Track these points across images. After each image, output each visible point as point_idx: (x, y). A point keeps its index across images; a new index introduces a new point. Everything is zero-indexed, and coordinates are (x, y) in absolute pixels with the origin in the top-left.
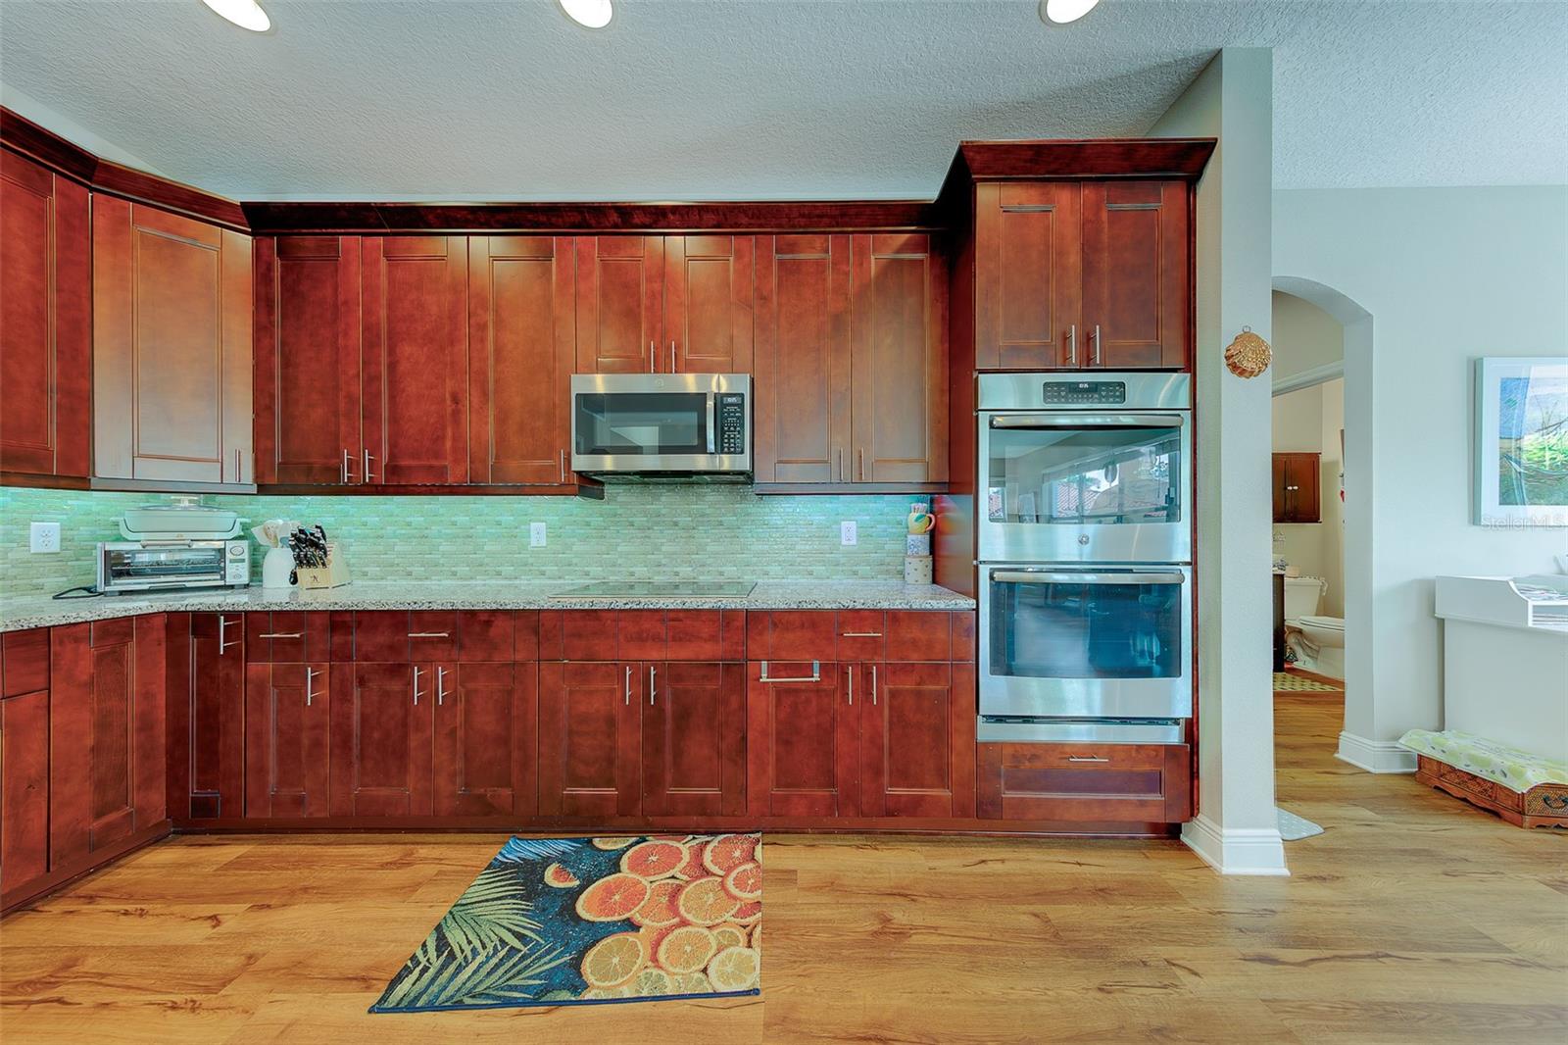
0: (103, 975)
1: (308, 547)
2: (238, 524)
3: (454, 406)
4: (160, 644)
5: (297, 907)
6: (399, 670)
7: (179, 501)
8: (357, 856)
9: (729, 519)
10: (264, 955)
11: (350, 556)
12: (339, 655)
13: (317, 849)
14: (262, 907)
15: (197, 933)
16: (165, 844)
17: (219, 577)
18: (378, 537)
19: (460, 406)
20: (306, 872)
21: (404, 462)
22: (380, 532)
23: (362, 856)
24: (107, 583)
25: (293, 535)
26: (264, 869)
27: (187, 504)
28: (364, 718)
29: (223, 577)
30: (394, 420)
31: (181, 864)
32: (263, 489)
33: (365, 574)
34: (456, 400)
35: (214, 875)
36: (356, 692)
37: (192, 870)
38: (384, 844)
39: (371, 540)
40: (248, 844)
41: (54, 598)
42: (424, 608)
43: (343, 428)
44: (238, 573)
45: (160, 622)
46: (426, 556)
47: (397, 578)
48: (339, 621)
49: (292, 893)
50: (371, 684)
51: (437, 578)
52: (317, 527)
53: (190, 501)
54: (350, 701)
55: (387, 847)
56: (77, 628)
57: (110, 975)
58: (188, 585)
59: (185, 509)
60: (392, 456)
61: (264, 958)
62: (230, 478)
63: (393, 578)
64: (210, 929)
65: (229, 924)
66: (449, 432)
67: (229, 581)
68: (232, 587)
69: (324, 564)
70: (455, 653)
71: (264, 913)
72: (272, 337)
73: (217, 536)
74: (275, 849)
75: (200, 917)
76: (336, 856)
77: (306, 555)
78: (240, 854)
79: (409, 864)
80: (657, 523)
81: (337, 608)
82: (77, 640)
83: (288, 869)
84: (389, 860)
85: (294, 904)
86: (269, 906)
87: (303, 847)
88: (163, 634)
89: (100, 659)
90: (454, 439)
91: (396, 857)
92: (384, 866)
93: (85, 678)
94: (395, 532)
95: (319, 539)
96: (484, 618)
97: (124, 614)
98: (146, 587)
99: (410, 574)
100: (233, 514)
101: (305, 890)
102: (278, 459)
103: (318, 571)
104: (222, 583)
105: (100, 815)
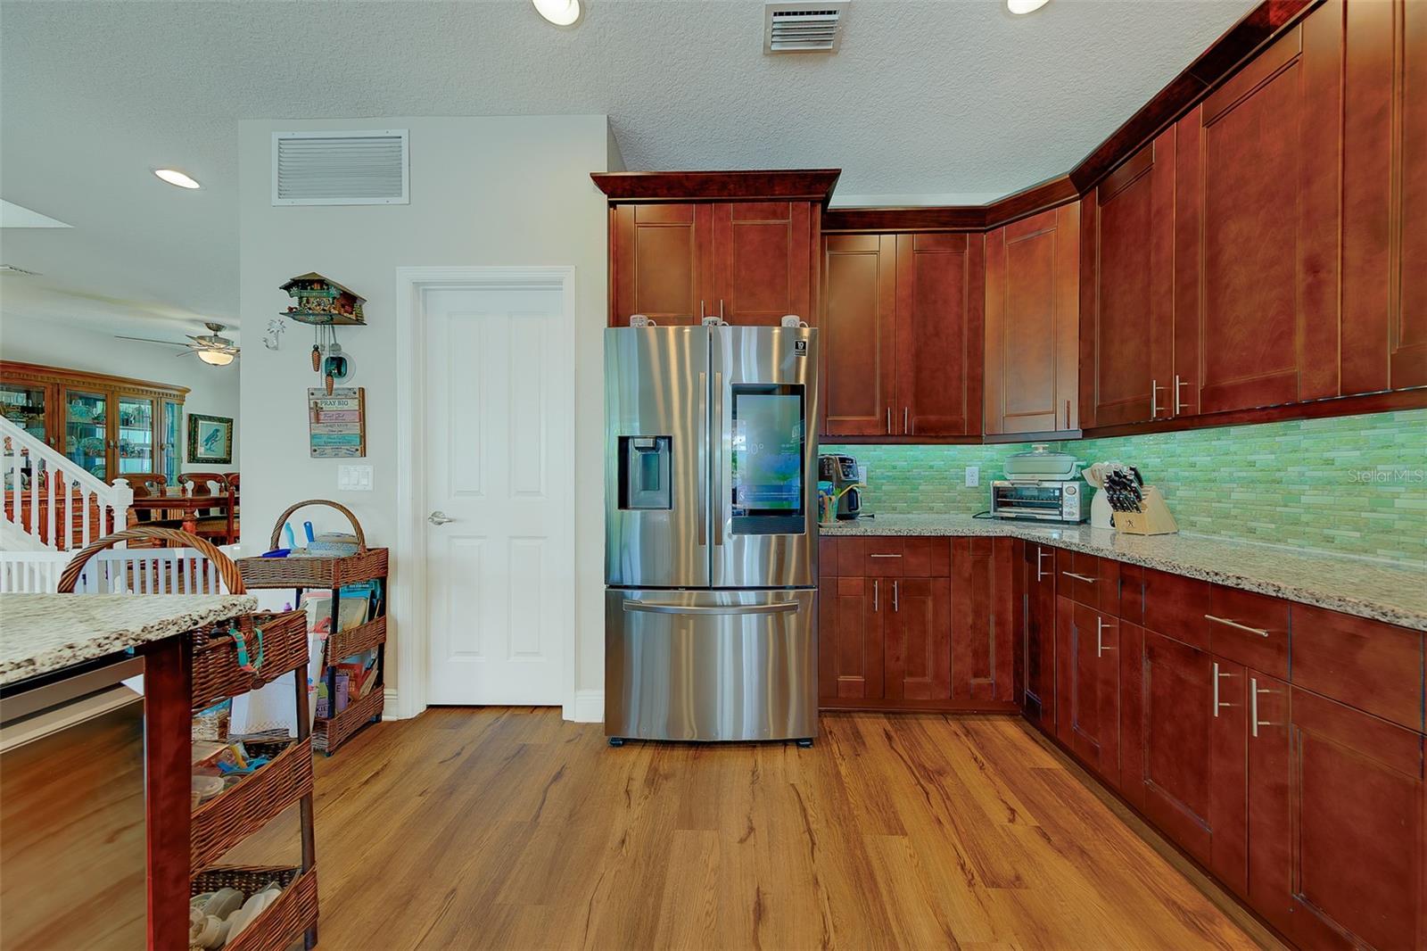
0: (949, 798)
1: (1124, 490)
2: (1074, 467)
3: (1310, 279)
4: (1008, 562)
5: (1068, 864)
6: (1197, 659)
7: (1036, 449)
8: (1143, 859)
10: (1026, 888)
11: (1177, 502)
12: (1129, 612)
13: (1109, 815)
14: (1045, 835)
15: (999, 815)
16: (1015, 721)
17: (1058, 513)
18: (1210, 480)
19: (1323, 275)
20: (1090, 833)
21: (1228, 382)
22: (1214, 475)
23: (1148, 863)
24: (995, 511)
25: (1109, 477)
26: (1061, 798)
27: (1041, 451)
28: (1155, 700)
29: (1061, 514)
30: (1215, 328)
31: (1015, 745)
32: (1088, 433)
33: (1193, 524)
34: (1314, 267)
35: (1028, 772)
36: (1146, 665)
37: (1019, 756)
38: (1179, 871)
39: (1201, 484)
40: (1060, 763)
41: (974, 517)
42: (1230, 583)
43: (1153, 358)
44: (1071, 509)
45: (1008, 544)
46: (1278, 509)
47: (1234, 533)
48: (1131, 576)
49: (1071, 844)
50: (1160, 661)
51: (1296, 542)
52: (1131, 469)
53: (1044, 448)
54: (1138, 670)
55: (1184, 881)
56: (963, 540)
57: (951, 801)
58: (1038, 517)
59: (1041, 455)
60: (1212, 376)
61: (1024, 891)
62: (1062, 427)
63: (1230, 533)
64: (1007, 820)
65: (1018, 829)
66: (1301, 322)
67: (1066, 517)
68: (1068, 522)
69: (1138, 509)
70: (1284, 667)
71: (1042, 842)
72: (1093, 285)
73: (1058, 477)
74: (1075, 783)
75: (1006, 803)
76: (1126, 842)
77: (1118, 499)
78: (1050, 767)
79: (1201, 932)
81: (1125, 560)
82: (963, 548)
83: (1077, 814)
84: (1179, 902)
85: (1067, 858)
86: (1049, 839)
87: (1098, 802)
88: (1010, 553)
89: (975, 564)
90: (1311, 330)
91: (1189, 906)
92: (1170, 903)
93: (967, 575)
94: (1231, 474)
95: (1131, 481)
96: (1347, 627)
97: (986, 534)
98: (1014, 515)
99: (1252, 531)
100: (1073, 458)
101: (1083, 852)
102: (1097, 403)
103: (1132, 515)
104: (1059, 518)
105: (976, 675)
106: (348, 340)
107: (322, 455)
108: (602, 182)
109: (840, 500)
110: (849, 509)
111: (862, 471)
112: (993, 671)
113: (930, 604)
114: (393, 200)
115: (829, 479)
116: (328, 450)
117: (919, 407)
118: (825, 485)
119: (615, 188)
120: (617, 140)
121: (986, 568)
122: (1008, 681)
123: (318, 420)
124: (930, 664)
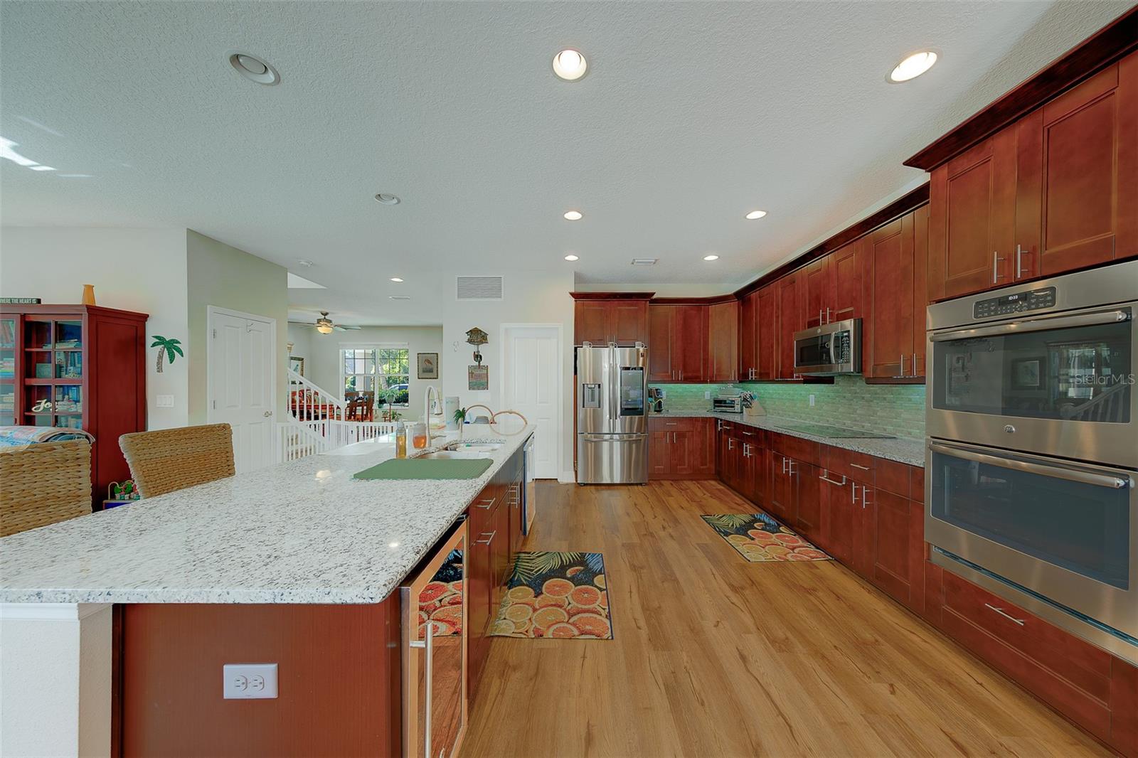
9: (890, 396)
17: (733, 409)
24: (714, 408)
29: (735, 409)
41: (705, 410)
44: (738, 408)
45: (713, 420)
53: (729, 385)
56: (697, 418)
58: (726, 410)
62: (733, 379)
67: (736, 411)
68: (737, 413)
73: (734, 396)
80: (855, 397)
93: (699, 431)
97: (705, 417)
98: (719, 410)
104: (733, 411)
105: (702, 465)
106: (483, 349)
107: (474, 389)
108: (573, 295)
109: (656, 405)
110: (659, 408)
111: (664, 393)
112: (708, 464)
113: (686, 441)
114: (499, 299)
115: (651, 397)
116: (476, 387)
117: (685, 369)
118: (650, 399)
119: (576, 296)
120: (579, 278)
121: (706, 428)
122: (713, 467)
123: (472, 377)
124: (686, 462)
